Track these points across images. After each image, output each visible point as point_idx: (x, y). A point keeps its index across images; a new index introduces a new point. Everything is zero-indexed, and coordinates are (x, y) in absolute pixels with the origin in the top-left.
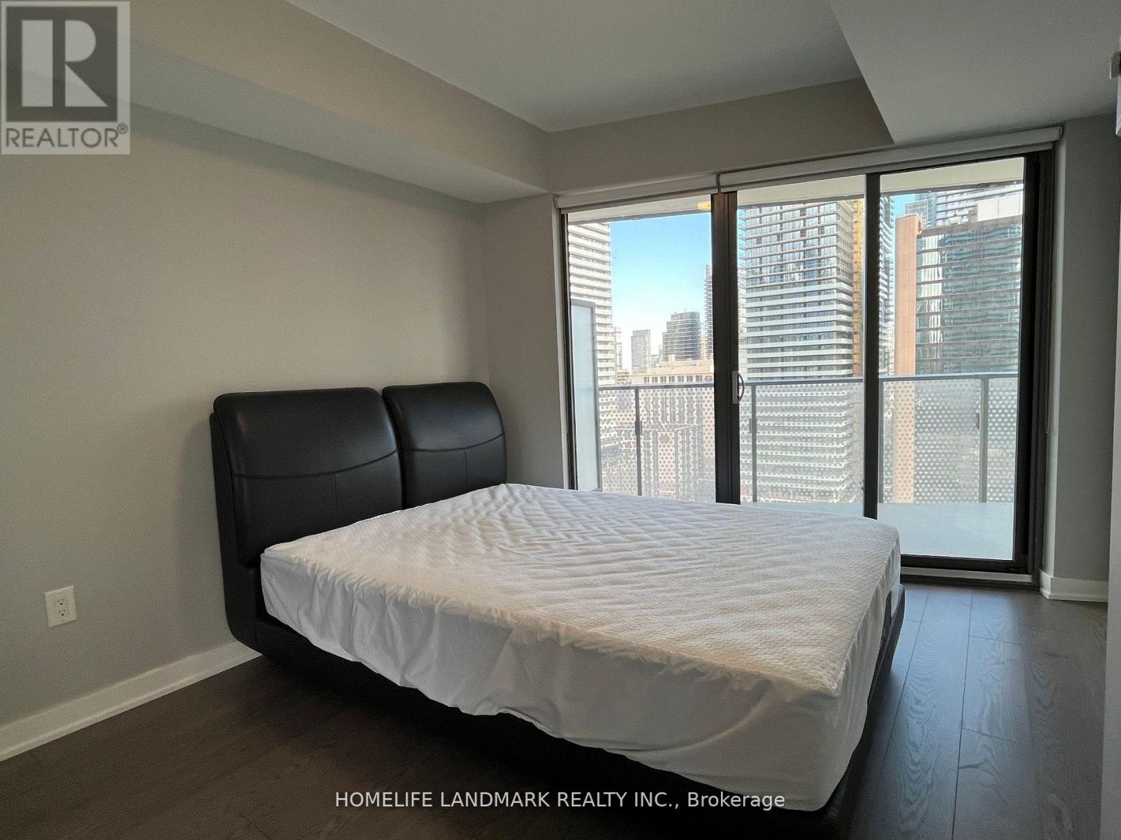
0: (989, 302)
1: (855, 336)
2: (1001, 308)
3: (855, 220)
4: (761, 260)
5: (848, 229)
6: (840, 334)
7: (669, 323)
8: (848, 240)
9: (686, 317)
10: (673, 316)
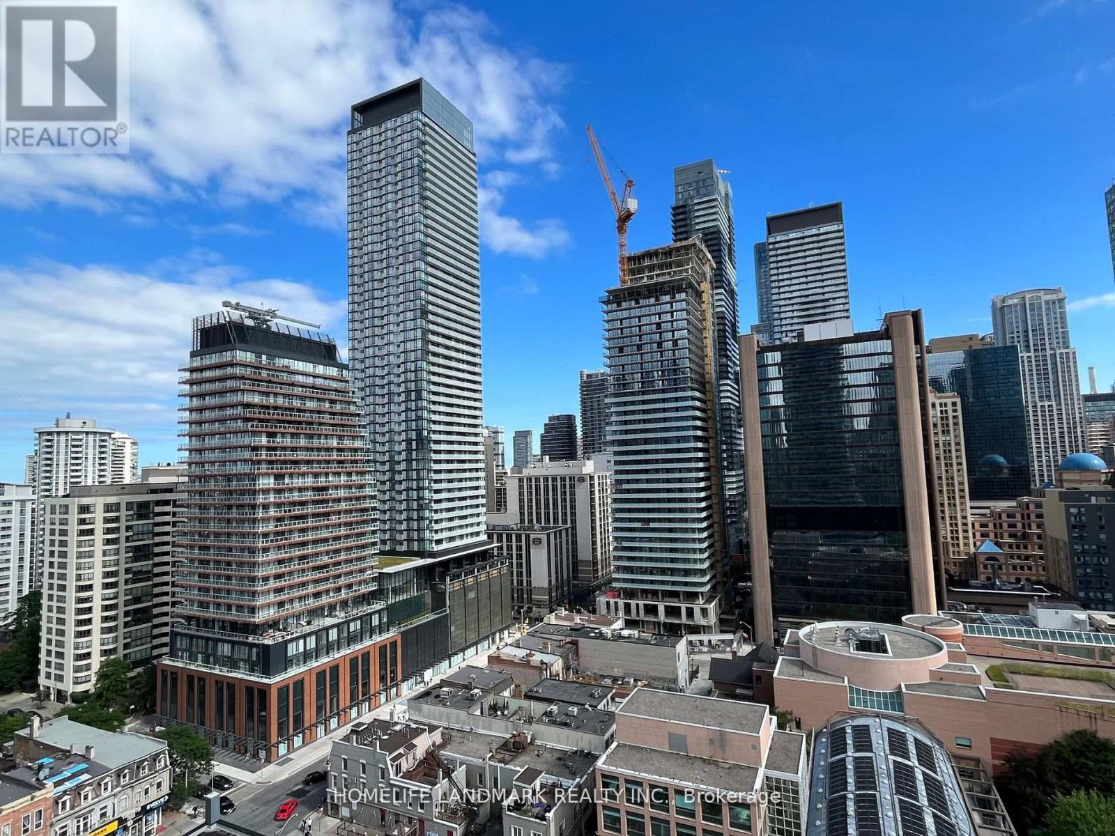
0: (821, 412)
1: (711, 440)
2: (830, 418)
3: (704, 335)
4: (623, 368)
5: (699, 343)
6: (697, 439)
7: (546, 425)
8: (699, 352)
9: (563, 419)
10: (550, 418)
